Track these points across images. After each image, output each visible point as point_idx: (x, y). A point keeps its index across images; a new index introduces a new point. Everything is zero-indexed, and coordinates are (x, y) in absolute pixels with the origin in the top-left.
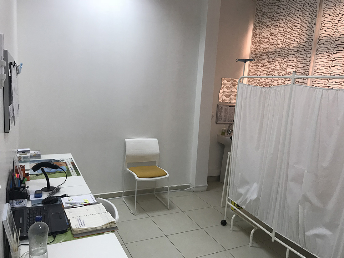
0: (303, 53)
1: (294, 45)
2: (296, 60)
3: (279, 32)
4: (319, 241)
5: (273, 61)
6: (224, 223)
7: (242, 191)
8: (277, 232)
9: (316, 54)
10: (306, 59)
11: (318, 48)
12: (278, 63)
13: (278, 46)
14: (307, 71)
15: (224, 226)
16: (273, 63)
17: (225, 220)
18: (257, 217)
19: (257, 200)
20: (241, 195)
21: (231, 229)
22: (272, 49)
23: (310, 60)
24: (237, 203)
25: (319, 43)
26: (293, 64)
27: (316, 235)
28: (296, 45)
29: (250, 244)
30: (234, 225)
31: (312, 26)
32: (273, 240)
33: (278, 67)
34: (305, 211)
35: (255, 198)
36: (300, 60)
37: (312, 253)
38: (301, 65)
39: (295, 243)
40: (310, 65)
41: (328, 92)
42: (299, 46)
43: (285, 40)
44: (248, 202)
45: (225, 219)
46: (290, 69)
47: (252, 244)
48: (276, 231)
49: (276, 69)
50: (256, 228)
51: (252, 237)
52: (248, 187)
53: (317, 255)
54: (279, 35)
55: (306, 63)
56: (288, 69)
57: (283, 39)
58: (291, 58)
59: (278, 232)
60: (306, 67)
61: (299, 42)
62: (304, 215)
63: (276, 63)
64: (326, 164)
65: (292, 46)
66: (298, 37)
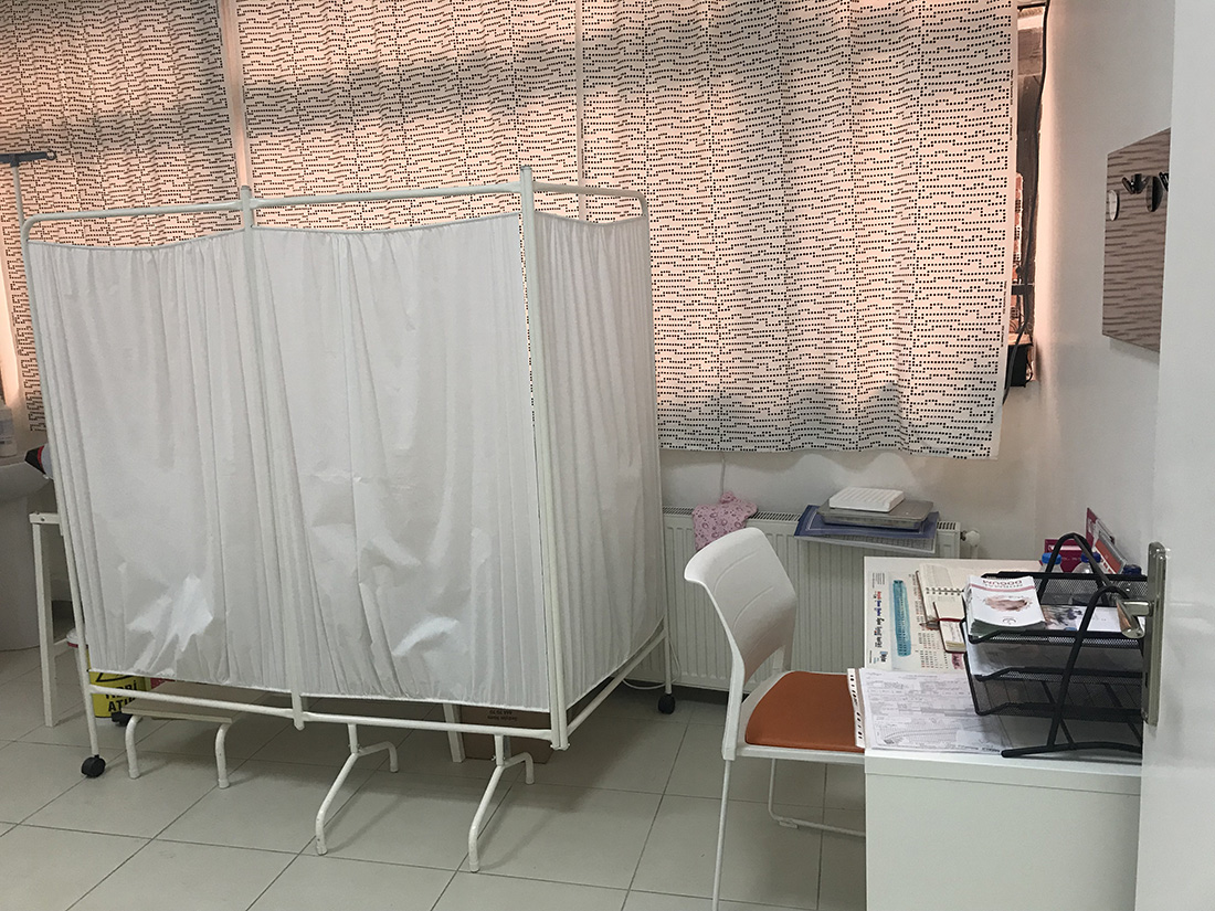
0: (203, 133)
1: (161, 104)
2: (183, 156)
3: (93, 54)
4: (432, 656)
5: (95, 160)
6: (94, 768)
7: (144, 623)
8: (308, 695)
9: (249, 135)
10: (216, 152)
11: (248, 117)
12: (116, 168)
13: (101, 105)
14: (230, 190)
15: (100, 778)
16: (98, 167)
17: (97, 756)
18: (227, 683)
19: (217, 626)
20: (143, 639)
21: (133, 771)
22: (80, 117)
23: (233, 156)
24: (138, 671)
25: (249, 102)
26: (177, 171)
27: (423, 645)
28: (170, 105)
29: (223, 782)
30: (139, 757)
31: (210, 43)
32: (299, 725)
33: (123, 182)
34: (379, 591)
35: (206, 624)
36: (201, 157)
37: (422, 697)
38: (207, 172)
39: (369, 697)
40: (235, 170)
41: (362, 241)
42: (180, 108)
43: (125, 85)
44: (183, 650)
45: (94, 752)
46: (169, 186)
47: (228, 776)
48: (303, 694)
49: (113, 188)
50: (229, 721)
51: (223, 757)
52: (163, 602)
53: (435, 696)
54: (95, 67)
55: (223, 164)
56: (163, 188)
57: (113, 81)
58: (164, 148)
59: (310, 692)
60: (227, 178)
61: (181, 96)
62: (377, 606)
63: (111, 168)
64: (404, 444)
65: (159, 109)
66: (173, 78)
